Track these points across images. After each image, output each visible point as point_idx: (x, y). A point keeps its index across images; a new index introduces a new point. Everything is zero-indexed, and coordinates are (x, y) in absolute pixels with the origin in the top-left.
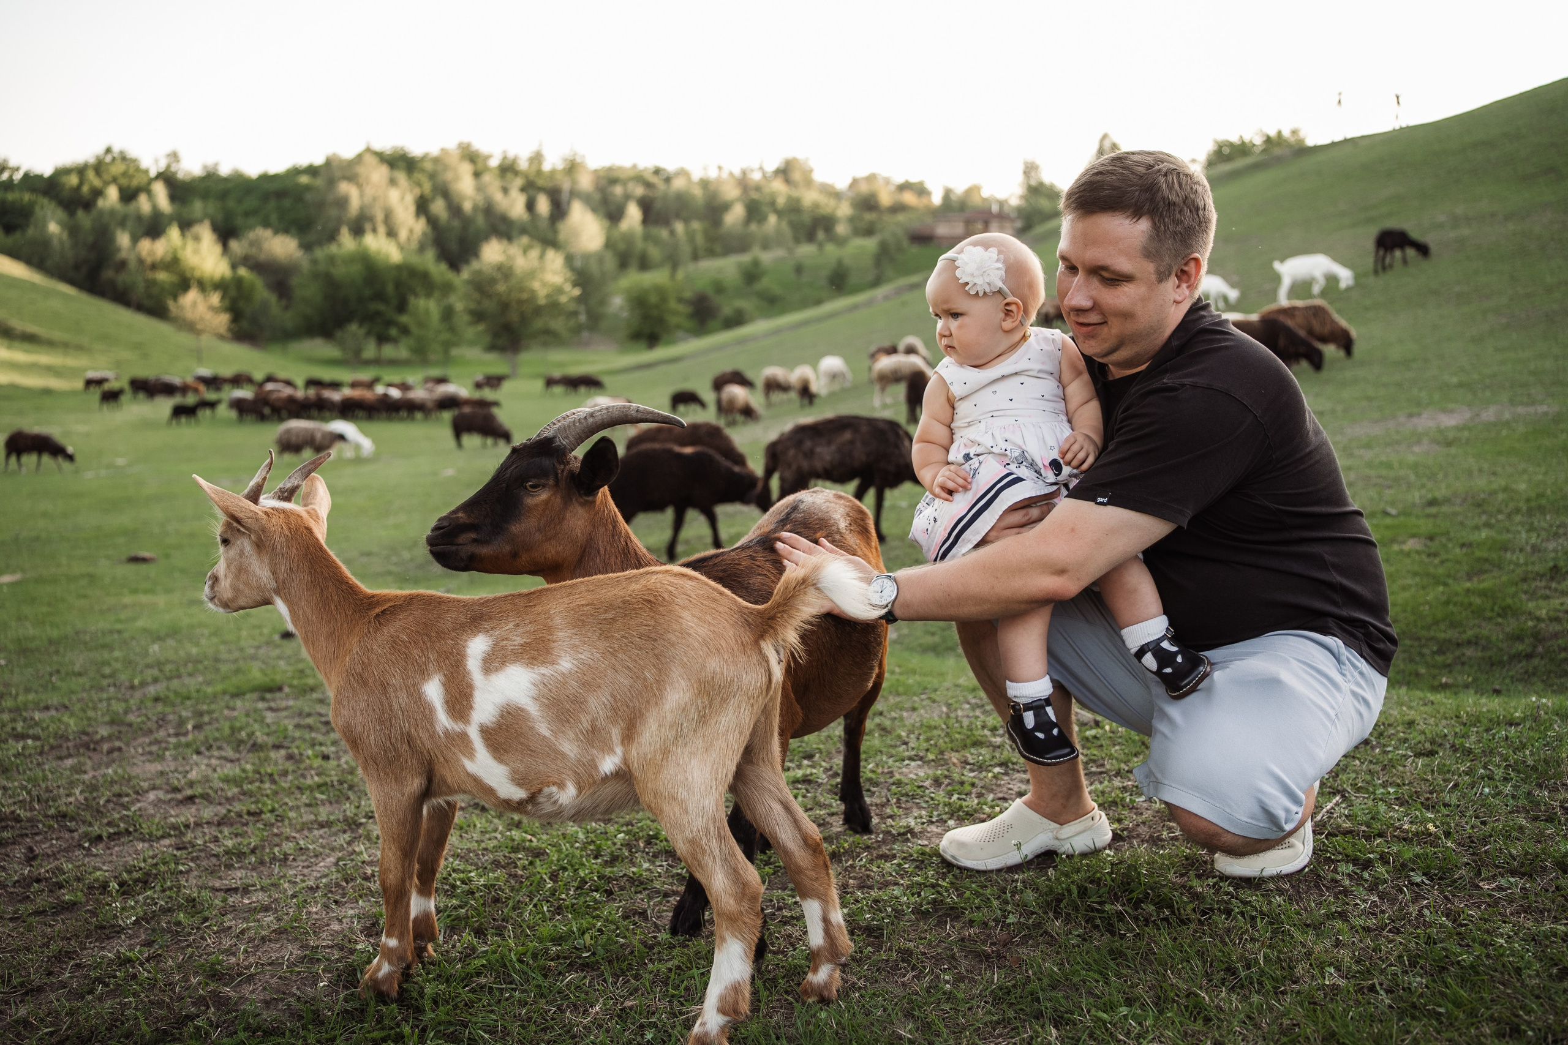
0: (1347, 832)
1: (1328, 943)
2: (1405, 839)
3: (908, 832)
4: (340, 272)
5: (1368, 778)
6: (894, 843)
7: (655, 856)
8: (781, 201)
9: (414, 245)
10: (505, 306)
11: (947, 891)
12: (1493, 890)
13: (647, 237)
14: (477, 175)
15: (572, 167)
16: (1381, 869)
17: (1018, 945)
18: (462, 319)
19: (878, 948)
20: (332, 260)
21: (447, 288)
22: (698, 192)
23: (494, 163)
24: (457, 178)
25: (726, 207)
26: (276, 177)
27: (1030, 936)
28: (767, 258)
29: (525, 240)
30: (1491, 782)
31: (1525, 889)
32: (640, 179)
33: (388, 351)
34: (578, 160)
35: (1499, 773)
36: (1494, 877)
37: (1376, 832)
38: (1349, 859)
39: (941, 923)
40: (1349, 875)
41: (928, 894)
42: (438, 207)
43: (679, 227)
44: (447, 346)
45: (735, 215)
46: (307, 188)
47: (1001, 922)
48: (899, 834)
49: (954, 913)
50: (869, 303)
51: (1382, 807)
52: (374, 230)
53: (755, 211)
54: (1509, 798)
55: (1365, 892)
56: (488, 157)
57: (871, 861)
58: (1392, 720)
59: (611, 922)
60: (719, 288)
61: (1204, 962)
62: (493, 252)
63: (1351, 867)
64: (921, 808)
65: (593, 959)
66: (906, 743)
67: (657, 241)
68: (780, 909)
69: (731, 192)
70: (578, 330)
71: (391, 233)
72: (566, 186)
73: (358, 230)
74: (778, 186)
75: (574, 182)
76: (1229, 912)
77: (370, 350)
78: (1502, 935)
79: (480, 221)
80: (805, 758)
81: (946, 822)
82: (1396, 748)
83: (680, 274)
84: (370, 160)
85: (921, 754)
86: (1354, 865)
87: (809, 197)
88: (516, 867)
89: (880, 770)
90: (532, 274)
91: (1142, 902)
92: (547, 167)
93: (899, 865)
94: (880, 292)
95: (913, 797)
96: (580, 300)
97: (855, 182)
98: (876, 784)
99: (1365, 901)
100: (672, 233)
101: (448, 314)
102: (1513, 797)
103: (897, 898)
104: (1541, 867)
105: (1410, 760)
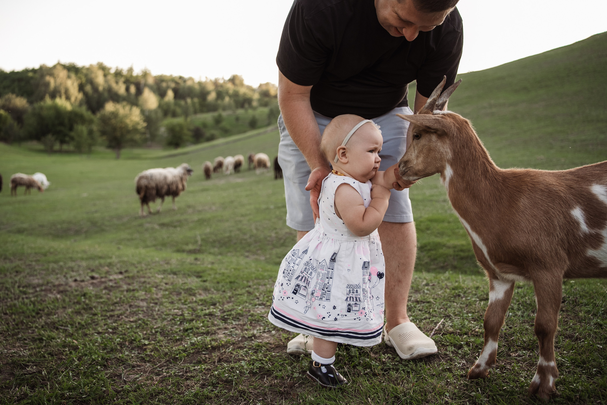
0: (451, 333)
1: (443, 383)
2: (477, 336)
3: (253, 336)
4: (45, 113)
5: (460, 310)
6: (245, 341)
7: (133, 349)
8: (231, 92)
9: (77, 103)
10: (114, 129)
11: (266, 362)
12: (516, 356)
13: (176, 104)
14: (105, 76)
15: (145, 74)
16: (466, 348)
17: (297, 388)
18: (97, 134)
19: (230, 390)
20: (41, 108)
21: (91, 122)
22: (197, 87)
23: (113, 71)
24: (96, 77)
25: (208, 93)
26: (18, 73)
27: (303, 383)
28: (224, 114)
29: (125, 103)
30: (513, 311)
31: (530, 356)
32: (173, 80)
33: (65, 147)
34: (148, 72)
35: (516, 307)
36: (516, 351)
37: (464, 332)
38: (451, 344)
39: (262, 378)
40: (452, 352)
41: (257, 364)
42: (88, 88)
43: (189, 100)
44: (90, 146)
45: (212, 97)
46: (32, 78)
47: (290, 376)
48: (249, 337)
49: (269, 373)
50: (265, 133)
51: (466, 322)
52: (60, 96)
53: (220, 95)
54: (520, 317)
55: (459, 359)
56: (109, 69)
57: (233, 350)
58: (469, 287)
59: (102, 380)
60: (205, 125)
61: (385, 394)
62: (110, 107)
63: (453, 348)
64: (261, 326)
65: (87, 399)
66: (258, 298)
67: (180, 106)
68: (186, 372)
69: (211, 87)
70: (145, 141)
71: (68, 98)
72: (142, 81)
73: (53, 96)
74: (230, 86)
75: (146, 81)
76: (397, 370)
77: (57, 147)
78: (522, 377)
79: (106, 95)
80: (212, 305)
81: (271, 332)
82: (472, 298)
83: (189, 119)
84: (59, 67)
85: (264, 303)
86: (454, 347)
87: (242, 91)
88: (63, 355)
89: (244, 310)
90: (126, 116)
91: (358, 366)
92: (135, 74)
93: (246, 351)
94: (270, 128)
95: (258, 321)
96: (147, 128)
97: (261, 86)
98: (242, 316)
99: (460, 363)
100: (186, 103)
101: (91, 132)
102: (522, 316)
103: (243, 366)
104: (536, 346)
105: (478, 302)
